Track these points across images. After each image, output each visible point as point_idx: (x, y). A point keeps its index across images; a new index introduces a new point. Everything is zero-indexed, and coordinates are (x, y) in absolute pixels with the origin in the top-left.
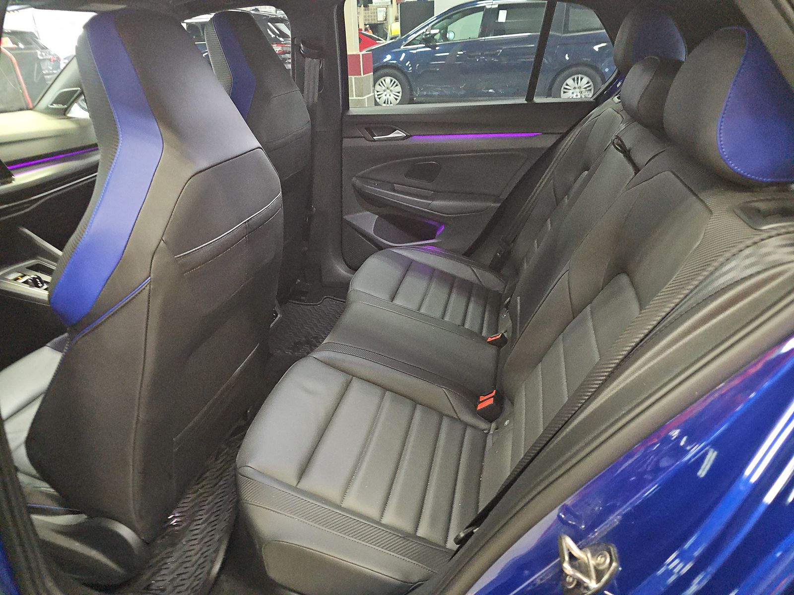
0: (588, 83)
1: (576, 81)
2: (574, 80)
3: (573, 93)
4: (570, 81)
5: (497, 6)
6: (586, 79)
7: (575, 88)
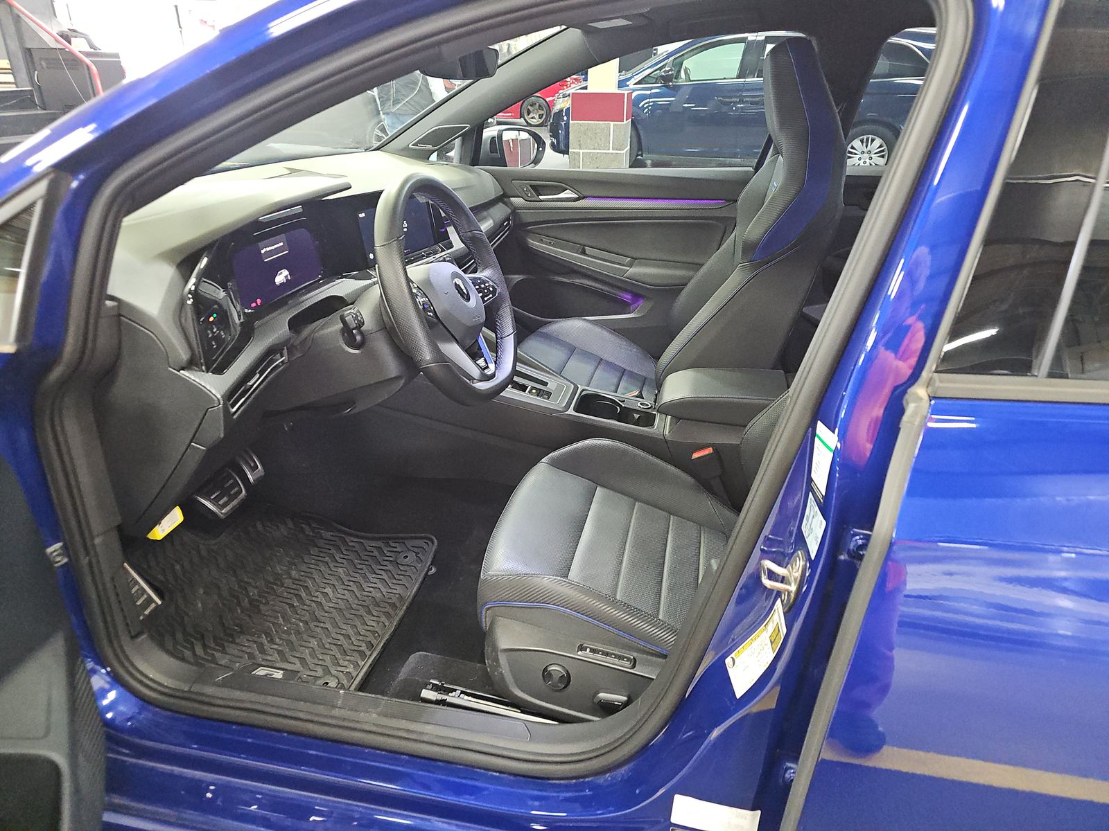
0: (881, 146)
1: (865, 144)
2: (862, 141)
3: (860, 159)
4: (856, 143)
5: (763, 38)
6: (878, 142)
7: (863, 152)
